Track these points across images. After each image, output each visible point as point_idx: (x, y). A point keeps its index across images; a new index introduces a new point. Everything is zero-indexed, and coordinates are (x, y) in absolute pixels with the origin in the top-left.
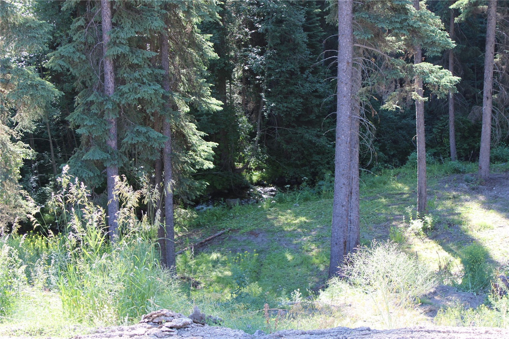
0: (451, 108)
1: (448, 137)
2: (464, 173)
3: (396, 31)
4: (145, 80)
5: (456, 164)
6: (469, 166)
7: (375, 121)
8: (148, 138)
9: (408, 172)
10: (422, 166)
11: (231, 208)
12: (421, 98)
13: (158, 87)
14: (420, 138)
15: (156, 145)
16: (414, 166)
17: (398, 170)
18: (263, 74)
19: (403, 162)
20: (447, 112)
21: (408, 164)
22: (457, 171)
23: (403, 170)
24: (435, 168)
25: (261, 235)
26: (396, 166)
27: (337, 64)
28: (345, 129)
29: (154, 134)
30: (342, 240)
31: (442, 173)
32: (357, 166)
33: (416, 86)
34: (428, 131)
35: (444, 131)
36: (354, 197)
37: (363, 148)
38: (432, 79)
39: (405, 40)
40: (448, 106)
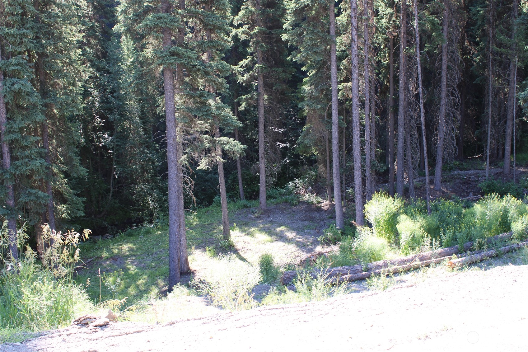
0: (239, 166)
1: (238, 185)
2: (250, 207)
3: (204, 117)
4: (33, 156)
5: (244, 202)
6: (253, 203)
7: (192, 177)
8: (37, 197)
9: (214, 209)
10: (224, 205)
11: (96, 242)
12: (222, 160)
13: (43, 161)
14: (222, 186)
15: (43, 202)
16: (219, 204)
17: (207, 208)
18: (113, 149)
19: (210, 203)
20: (236, 168)
21: (213, 204)
22: (245, 206)
23: (210, 208)
24: (232, 205)
25: (119, 259)
26: (206, 206)
27: (166, 140)
28: (174, 183)
29: (41, 194)
30: (177, 258)
31: (237, 208)
32: (183, 208)
33: (219, 152)
34: (226, 182)
35: (235, 181)
36: (182, 229)
37: (186, 196)
38: (227, 147)
39: (210, 123)
40: (237, 165)
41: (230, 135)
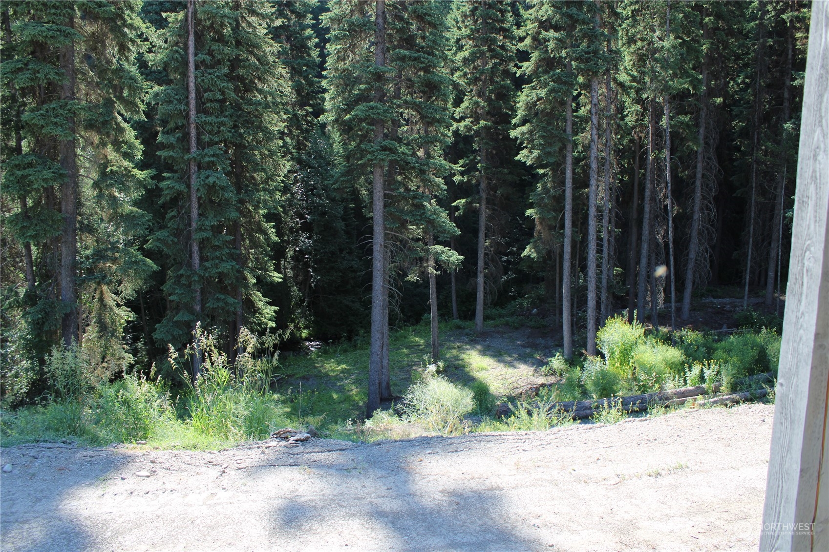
0: (453, 280)
1: (451, 302)
2: (464, 328)
3: (417, 221)
4: (224, 257)
5: (458, 322)
6: (467, 323)
7: (400, 289)
8: (226, 303)
9: (423, 328)
10: (434, 324)
11: (286, 358)
12: (435, 272)
13: (234, 263)
14: (433, 302)
15: (232, 309)
16: (428, 323)
17: (415, 327)
18: (310, 253)
19: (418, 321)
20: (450, 283)
21: (422, 323)
22: (459, 327)
23: (418, 327)
24: (443, 325)
25: (311, 379)
26: (413, 325)
27: (372, 246)
28: (379, 295)
29: (231, 300)
30: (377, 381)
31: (448, 329)
32: (387, 324)
33: (432, 263)
34: (438, 297)
35: (448, 297)
36: (385, 348)
37: (391, 311)
38: (444, 257)
39: (423, 228)
40: (451, 279)
41: (445, 244)
